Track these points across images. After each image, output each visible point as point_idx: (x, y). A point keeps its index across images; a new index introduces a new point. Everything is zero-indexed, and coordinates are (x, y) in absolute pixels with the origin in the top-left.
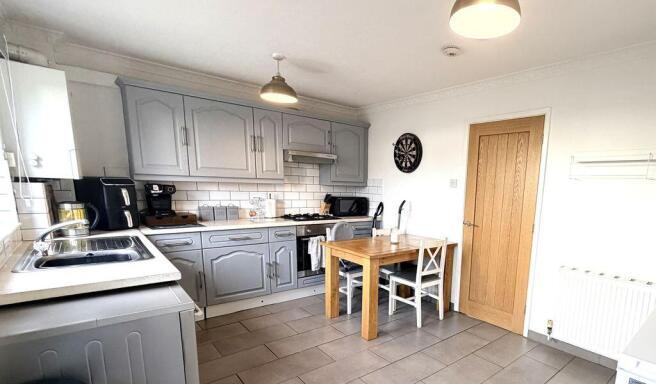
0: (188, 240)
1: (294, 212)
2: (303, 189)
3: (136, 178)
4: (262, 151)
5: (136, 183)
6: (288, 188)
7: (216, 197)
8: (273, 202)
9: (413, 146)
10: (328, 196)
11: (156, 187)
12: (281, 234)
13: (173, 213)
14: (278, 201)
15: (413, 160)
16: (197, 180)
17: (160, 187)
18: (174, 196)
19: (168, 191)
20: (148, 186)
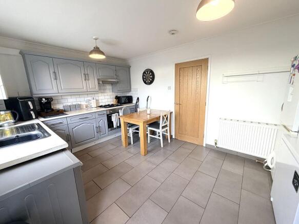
0: (61, 121)
1: (103, 104)
2: (106, 94)
3: (34, 96)
4: (88, 80)
5: (34, 98)
6: (100, 95)
7: (70, 101)
8: (95, 101)
9: (151, 74)
10: (116, 96)
11: (44, 99)
12: (100, 114)
13: (53, 110)
14: (97, 100)
15: (151, 80)
16: (62, 94)
17: (46, 99)
18: (52, 102)
19: (49, 100)
20: (40, 99)
